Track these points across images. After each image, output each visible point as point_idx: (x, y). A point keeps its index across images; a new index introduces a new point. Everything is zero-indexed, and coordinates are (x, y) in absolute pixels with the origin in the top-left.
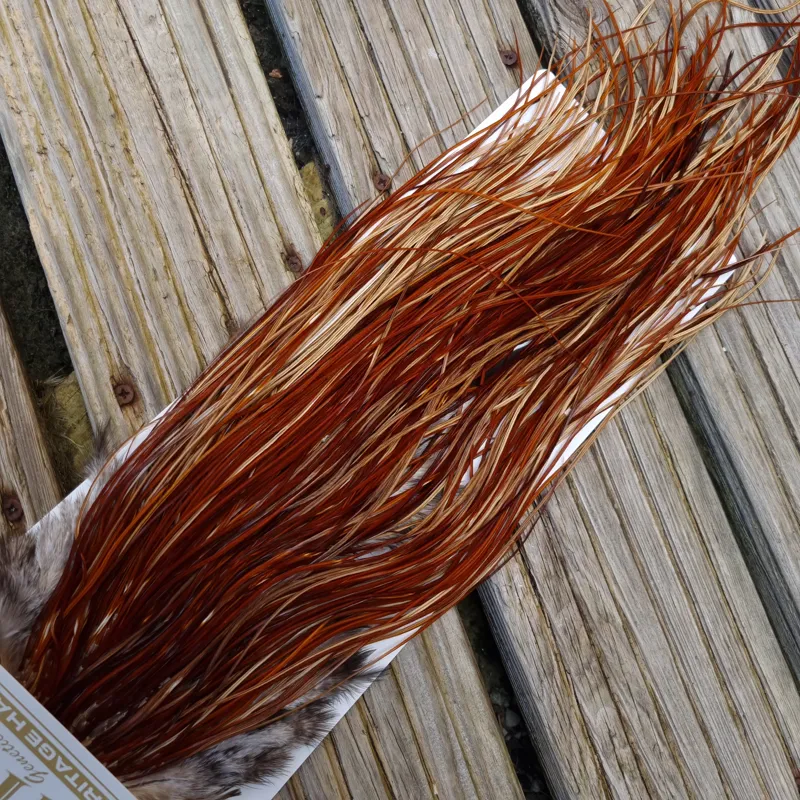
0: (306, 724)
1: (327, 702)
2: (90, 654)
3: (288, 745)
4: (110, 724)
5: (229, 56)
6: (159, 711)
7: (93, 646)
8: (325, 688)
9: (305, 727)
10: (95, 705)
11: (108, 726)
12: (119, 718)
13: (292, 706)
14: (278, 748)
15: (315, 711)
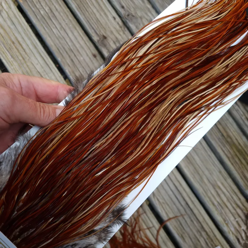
0: (103, 235)
1: (111, 227)
2: (20, 207)
3: (95, 243)
4: (27, 234)
5: (51, 67)
6: (45, 230)
7: (21, 204)
8: (110, 221)
9: (102, 236)
10: (22, 227)
11: (27, 235)
12: (31, 232)
13: (97, 228)
14: (92, 244)
15: (106, 230)
